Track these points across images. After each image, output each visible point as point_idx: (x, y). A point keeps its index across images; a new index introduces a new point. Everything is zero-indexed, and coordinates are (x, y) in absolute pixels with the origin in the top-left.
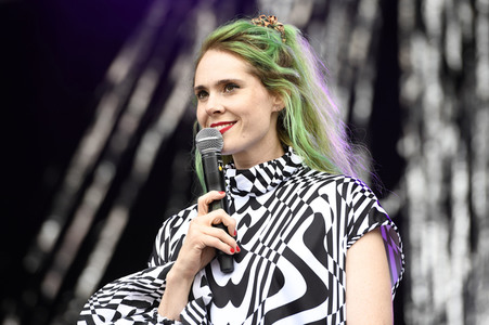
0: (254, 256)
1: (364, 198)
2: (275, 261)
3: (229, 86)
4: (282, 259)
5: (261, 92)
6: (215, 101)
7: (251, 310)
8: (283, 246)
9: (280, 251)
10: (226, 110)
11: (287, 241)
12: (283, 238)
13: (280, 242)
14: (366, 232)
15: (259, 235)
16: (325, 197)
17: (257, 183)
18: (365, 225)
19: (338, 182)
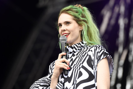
0: (74, 69)
1: (102, 50)
2: (79, 69)
3: (67, 23)
4: (81, 68)
5: (76, 25)
6: (64, 27)
7: (73, 84)
8: (81, 65)
9: (81, 66)
10: (67, 30)
11: (82, 63)
12: (81, 63)
13: (80, 64)
14: (103, 59)
15: (75, 63)
16: (92, 51)
17: (74, 49)
18: (102, 56)
19: (95, 47)
